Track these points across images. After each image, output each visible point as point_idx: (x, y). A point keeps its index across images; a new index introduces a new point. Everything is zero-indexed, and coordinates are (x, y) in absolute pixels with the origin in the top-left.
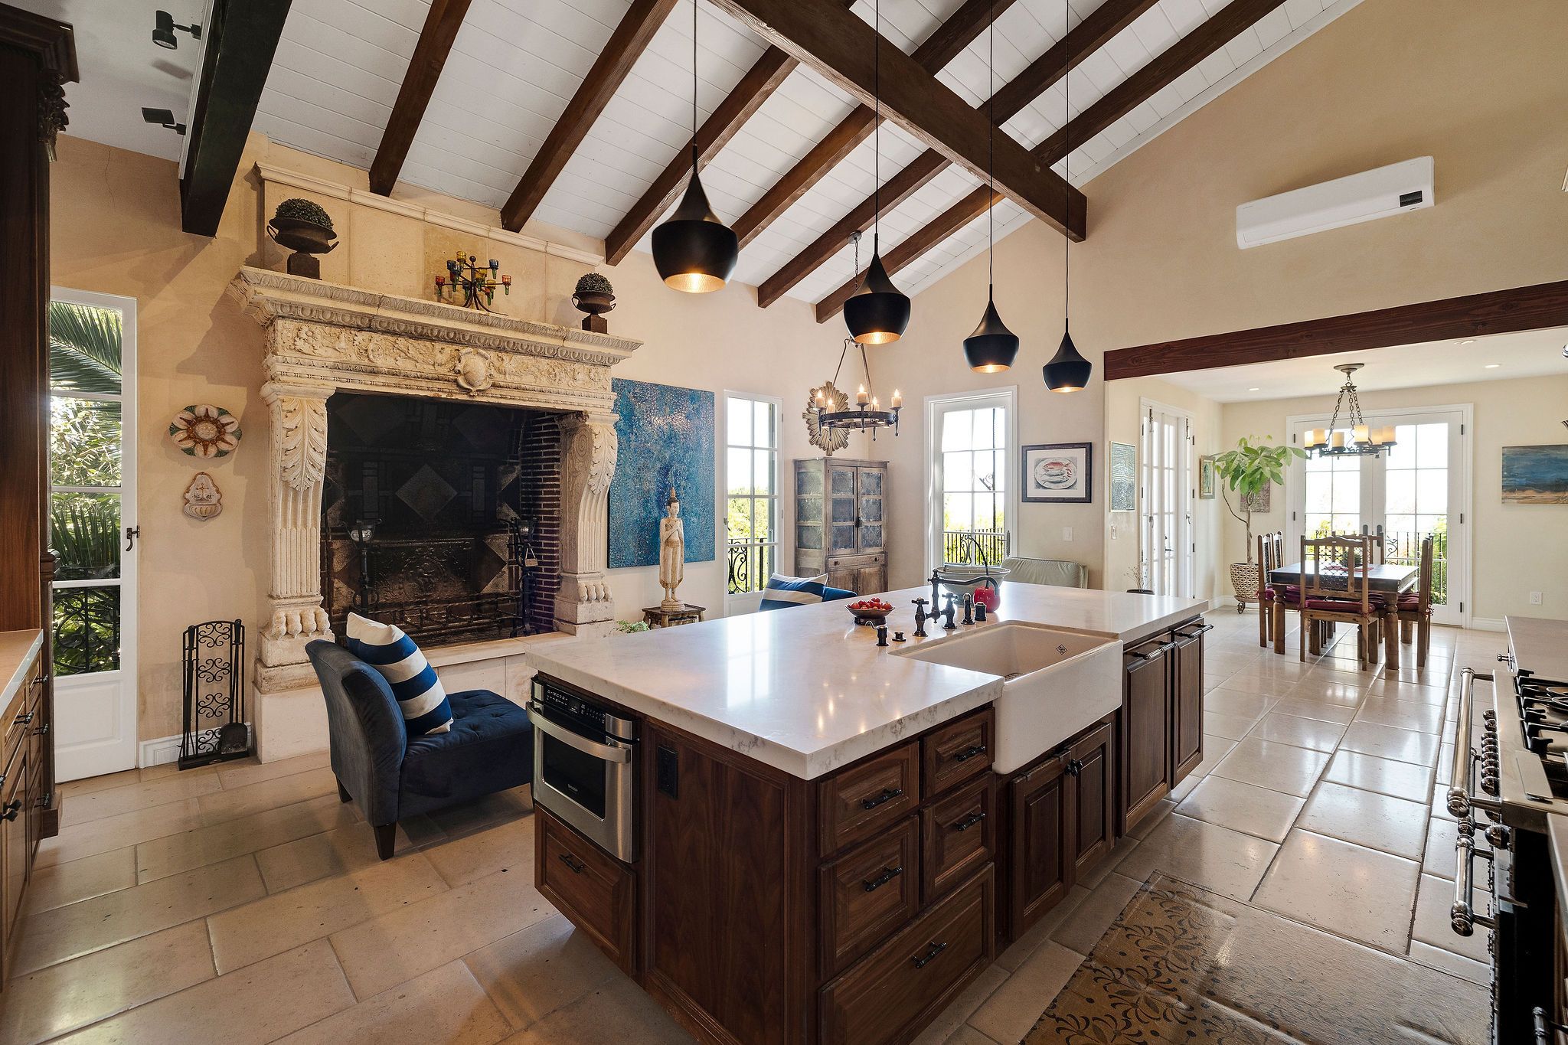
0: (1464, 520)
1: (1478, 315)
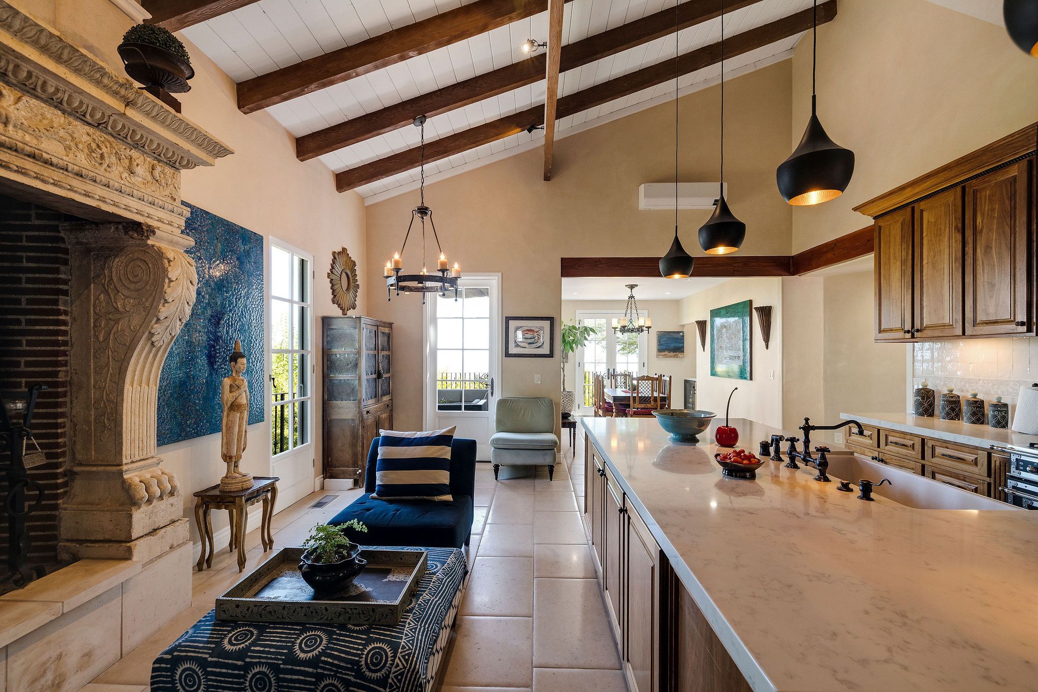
0: (645, 365)
1: (736, 266)
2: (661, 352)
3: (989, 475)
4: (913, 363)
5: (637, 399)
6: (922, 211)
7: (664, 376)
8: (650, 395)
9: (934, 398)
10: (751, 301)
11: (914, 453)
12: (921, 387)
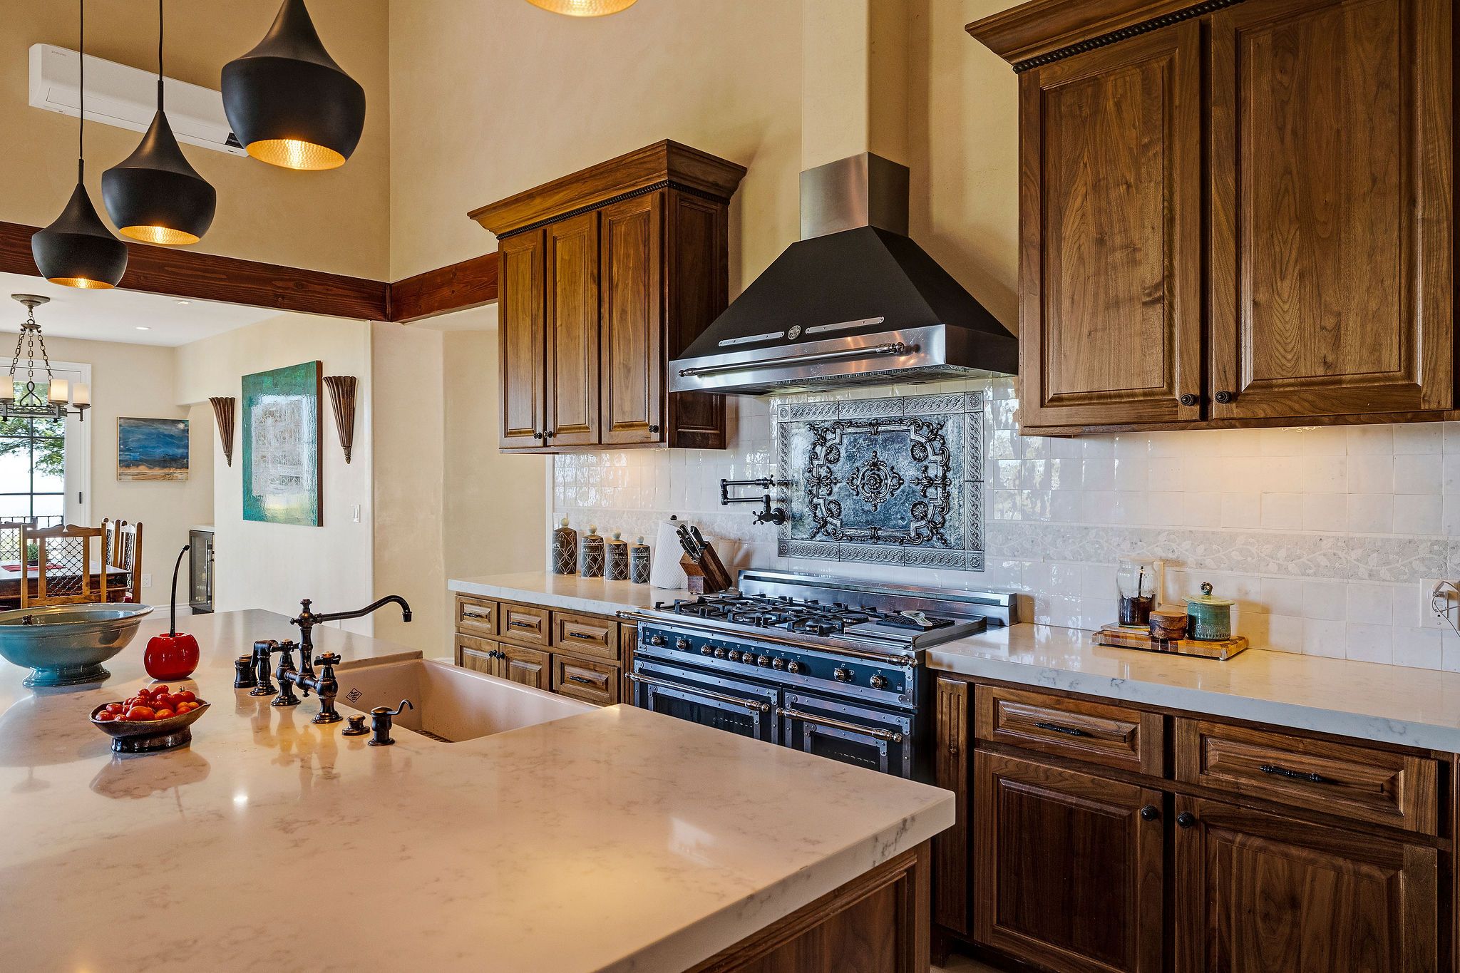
0: (83, 500)
1: (279, 287)
2: (128, 466)
3: (619, 658)
4: (553, 488)
5: (42, 585)
6: (555, 239)
7: (125, 523)
8: (79, 573)
9: (576, 544)
10: (319, 365)
11: (540, 637)
12: (561, 527)
